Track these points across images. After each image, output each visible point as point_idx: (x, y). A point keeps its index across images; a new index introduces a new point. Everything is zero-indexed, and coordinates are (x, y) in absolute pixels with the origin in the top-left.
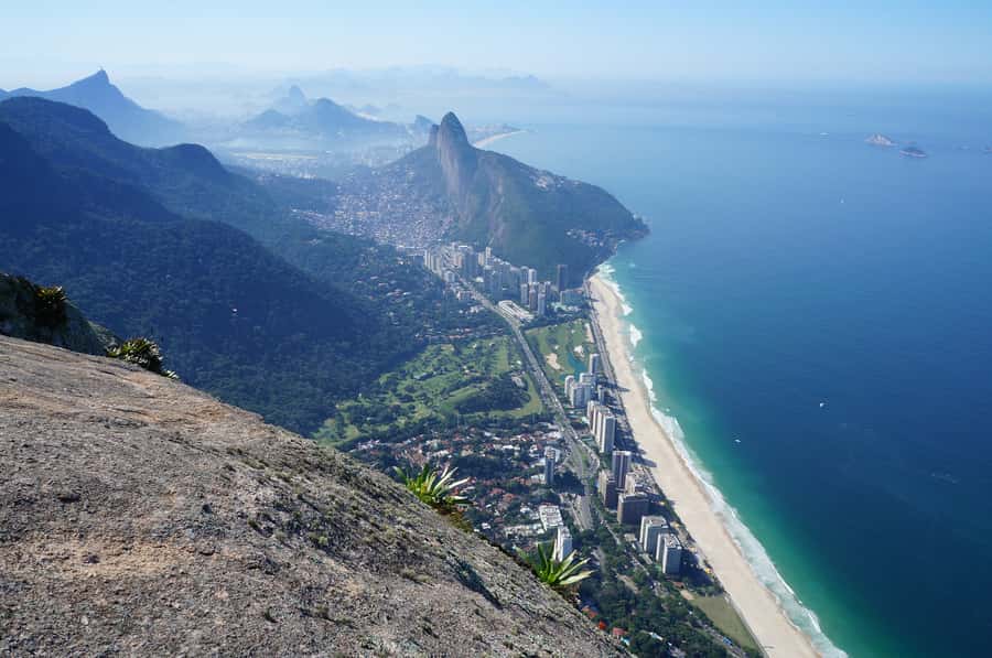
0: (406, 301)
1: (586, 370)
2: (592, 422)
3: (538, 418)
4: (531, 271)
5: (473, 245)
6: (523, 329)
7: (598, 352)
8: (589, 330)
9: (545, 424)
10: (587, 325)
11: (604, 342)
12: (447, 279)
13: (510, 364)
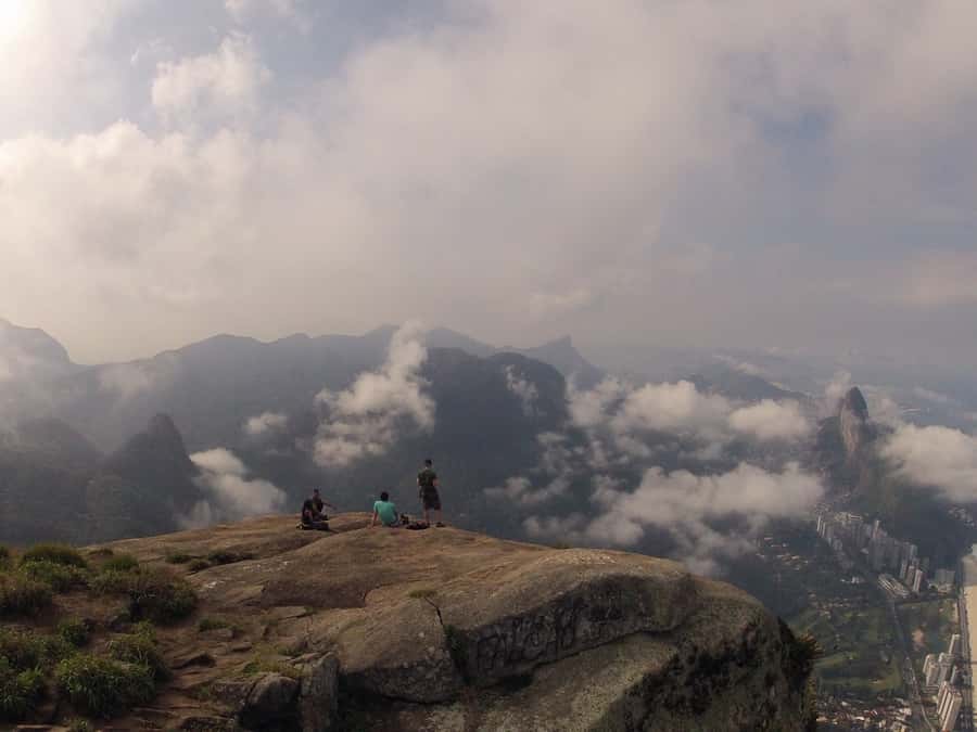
0: (794, 565)
1: (946, 651)
2: (940, 702)
3: (895, 694)
4: (913, 547)
5: (863, 516)
6: (896, 604)
7: (960, 633)
8: (956, 612)
9: (899, 700)
10: (955, 605)
11: (967, 624)
12: (836, 548)
13: (879, 637)
